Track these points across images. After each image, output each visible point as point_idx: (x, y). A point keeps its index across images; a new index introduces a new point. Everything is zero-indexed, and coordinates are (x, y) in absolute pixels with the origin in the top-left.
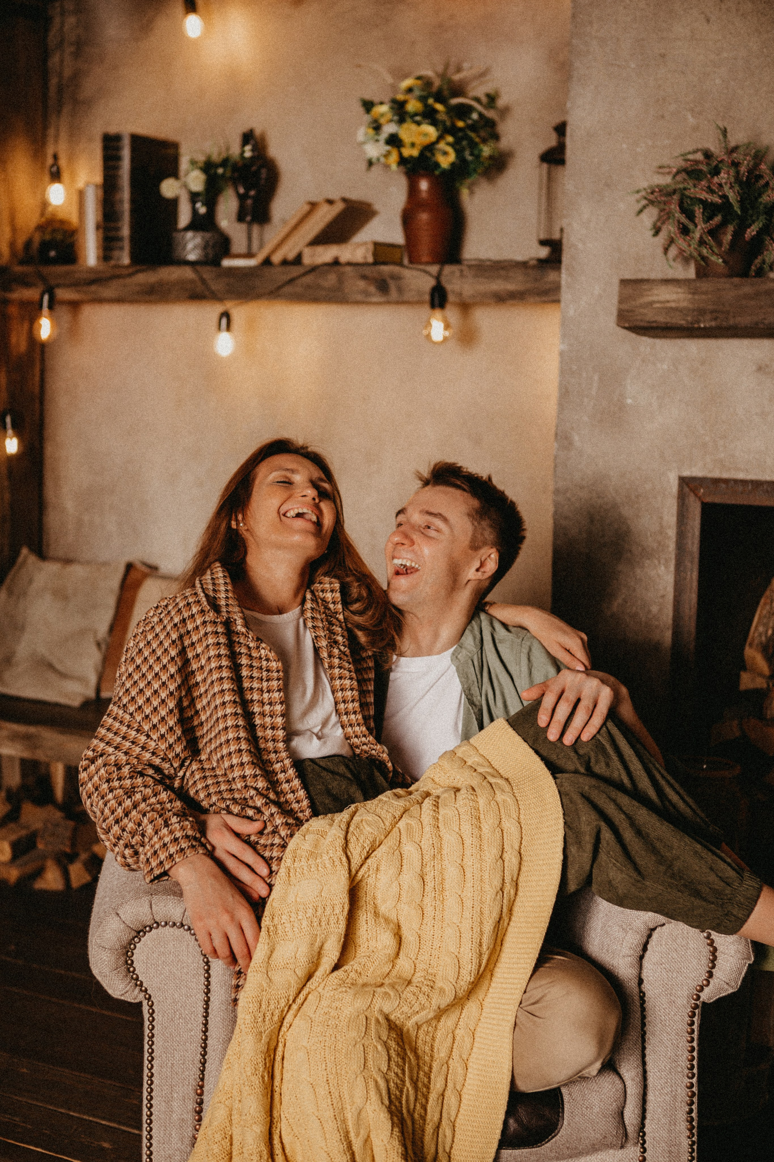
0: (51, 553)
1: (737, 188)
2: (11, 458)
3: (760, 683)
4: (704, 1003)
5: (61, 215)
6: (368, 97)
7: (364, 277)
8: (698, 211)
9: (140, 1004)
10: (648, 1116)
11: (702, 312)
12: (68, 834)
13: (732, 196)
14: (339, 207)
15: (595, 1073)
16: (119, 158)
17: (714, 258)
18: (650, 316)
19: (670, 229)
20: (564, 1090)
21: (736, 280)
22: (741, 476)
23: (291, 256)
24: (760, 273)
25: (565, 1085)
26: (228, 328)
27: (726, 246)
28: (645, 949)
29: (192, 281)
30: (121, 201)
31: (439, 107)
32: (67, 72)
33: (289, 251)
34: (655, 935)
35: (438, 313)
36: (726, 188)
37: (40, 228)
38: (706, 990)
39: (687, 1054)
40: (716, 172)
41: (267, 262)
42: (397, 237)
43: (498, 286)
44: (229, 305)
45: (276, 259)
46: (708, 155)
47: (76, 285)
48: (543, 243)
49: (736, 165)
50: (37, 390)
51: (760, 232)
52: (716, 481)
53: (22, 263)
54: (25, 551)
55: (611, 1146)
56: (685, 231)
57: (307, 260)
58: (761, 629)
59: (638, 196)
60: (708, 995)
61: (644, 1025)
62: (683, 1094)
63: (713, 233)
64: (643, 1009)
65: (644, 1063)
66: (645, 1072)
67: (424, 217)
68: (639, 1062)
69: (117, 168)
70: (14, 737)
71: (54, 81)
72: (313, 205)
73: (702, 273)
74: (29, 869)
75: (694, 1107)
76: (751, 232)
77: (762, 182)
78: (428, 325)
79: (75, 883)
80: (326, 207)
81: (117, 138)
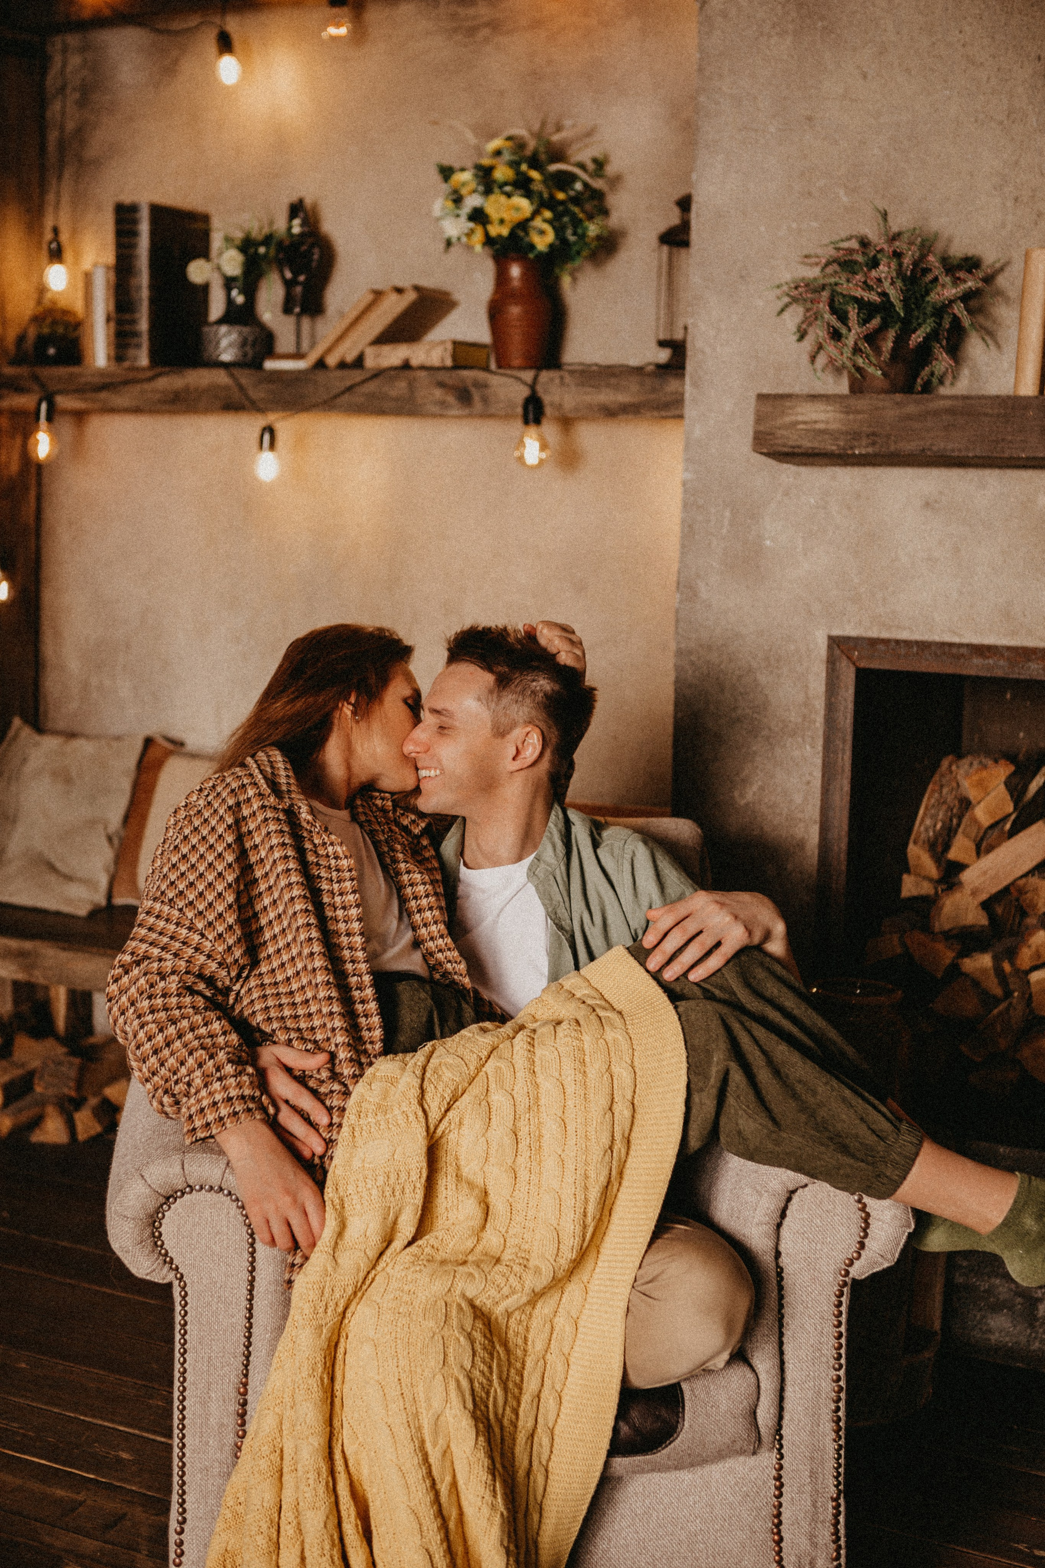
0: (50, 725)
1: (899, 283)
3: (927, 889)
4: (854, 1280)
5: (63, 303)
6: (446, 162)
7: (441, 385)
8: (853, 313)
9: (170, 1285)
10: (787, 1416)
11: (856, 435)
12: (73, 1073)
13: (894, 295)
14: (410, 297)
15: (721, 1365)
16: (135, 234)
17: (871, 370)
18: (792, 440)
19: (818, 332)
20: (684, 1386)
21: (898, 397)
22: (904, 635)
23: (350, 358)
24: (927, 388)
25: (685, 1380)
26: (272, 446)
27: (886, 356)
28: (783, 1215)
29: (226, 388)
30: (139, 288)
31: (535, 175)
32: (70, 126)
33: (348, 351)
34: (796, 1198)
35: (533, 430)
36: (886, 284)
37: (36, 319)
38: (857, 1264)
39: (833, 1342)
40: (874, 263)
41: (321, 364)
42: (481, 333)
43: (606, 397)
44: (271, 418)
45: (332, 360)
46: (864, 243)
47: (81, 390)
48: (662, 344)
49: (898, 255)
50: (31, 521)
51: (927, 338)
52: (873, 642)
53: (13, 363)
54: (17, 722)
55: (742, 1452)
56: (836, 335)
57: (370, 363)
58: (928, 822)
59: (778, 292)
60: (860, 1271)
61: (781, 1306)
62: (827, 1388)
63: (872, 339)
64: (781, 1288)
65: (781, 1353)
66: (782, 1363)
67: (515, 310)
68: (776, 1351)
69: (133, 246)
70: (6, 955)
71: (53, 136)
72: (378, 294)
73: (857, 388)
74: (24, 1117)
75: (842, 1404)
76: (917, 338)
77: (930, 277)
78: (521, 444)
79: (83, 1134)
80: (394, 297)
81: (133, 209)
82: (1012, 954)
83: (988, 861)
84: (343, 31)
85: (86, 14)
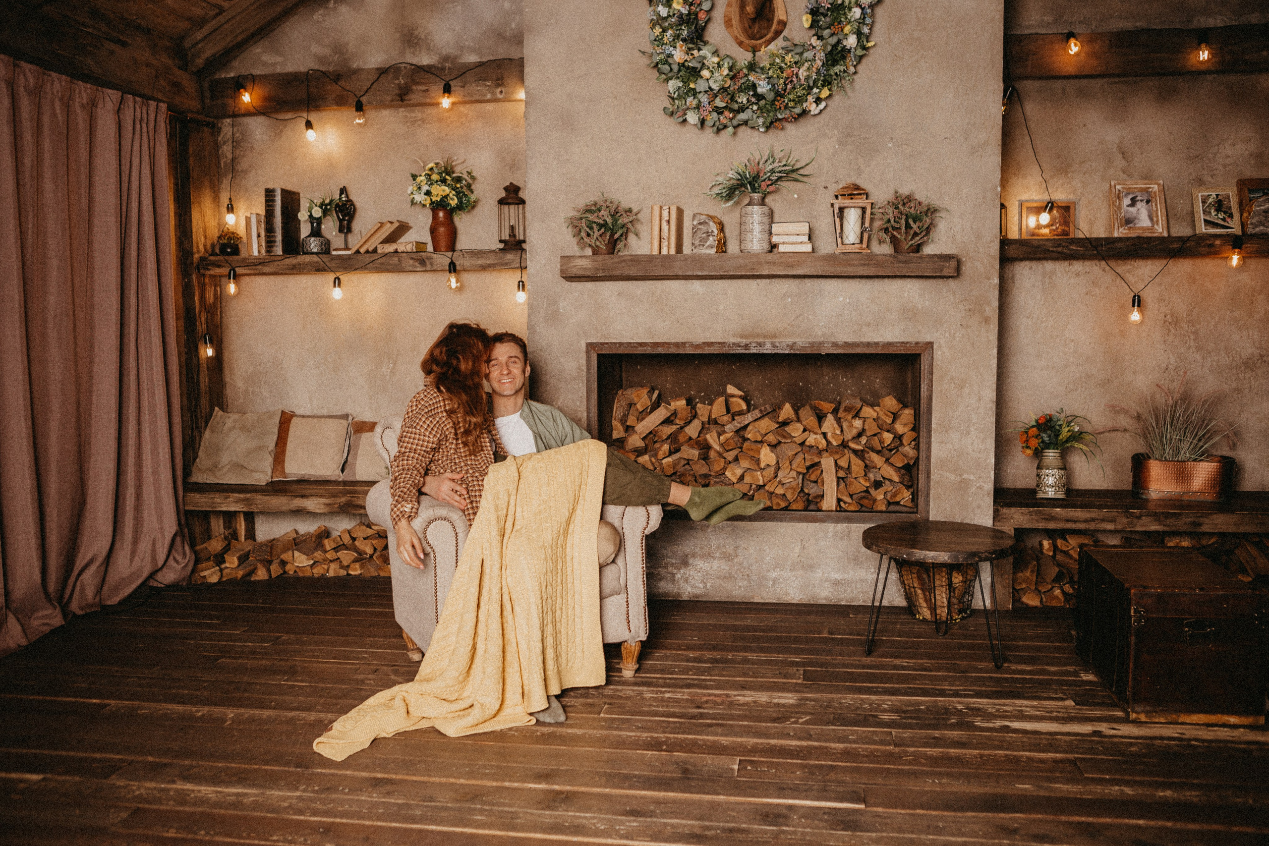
0: (232, 409)
1: (609, 217)
2: (208, 358)
3: (622, 435)
4: (646, 534)
5: (232, 230)
6: (414, 173)
7: (412, 258)
10: (628, 582)
11: (598, 269)
12: (268, 549)
13: (608, 220)
14: (396, 225)
16: (274, 201)
17: (600, 247)
18: (575, 271)
19: (581, 234)
21: (609, 255)
22: (614, 341)
23: (371, 249)
24: (618, 253)
26: (339, 285)
27: (607, 242)
29: (317, 262)
30: (277, 223)
31: (448, 177)
33: (370, 246)
35: (453, 274)
36: (605, 217)
37: (220, 237)
38: (647, 529)
39: (641, 555)
40: (600, 210)
41: (358, 252)
42: (427, 238)
43: (480, 262)
44: (338, 274)
45: (362, 250)
46: (595, 203)
47: (247, 266)
48: (501, 241)
49: (607, 207)
51: (619, 236)
52: (602, 344)
53: (211, 255)
54: (216, 408)
55: (616, 594)
56: (588, 235)
57: (379, 251)
58: (618, 412)
60: (648, 531)
63: (601, 236)
65: (626, 562)
66: (626, 565)
67: (442, 229)
68: (624, 561)
69: (273, 206)
70: (237, 501)
72: (382, 224)
73: (595, 252)
74: (248, 570)
76: (616, 235)
77: (619, 214)
78: (449, 280)
79: (274, 575)
80: (389, 225)
81: (273, 191)
82: (655, 455)
83: (644, 423)
84: (361, 121)
85: (243, 112)
